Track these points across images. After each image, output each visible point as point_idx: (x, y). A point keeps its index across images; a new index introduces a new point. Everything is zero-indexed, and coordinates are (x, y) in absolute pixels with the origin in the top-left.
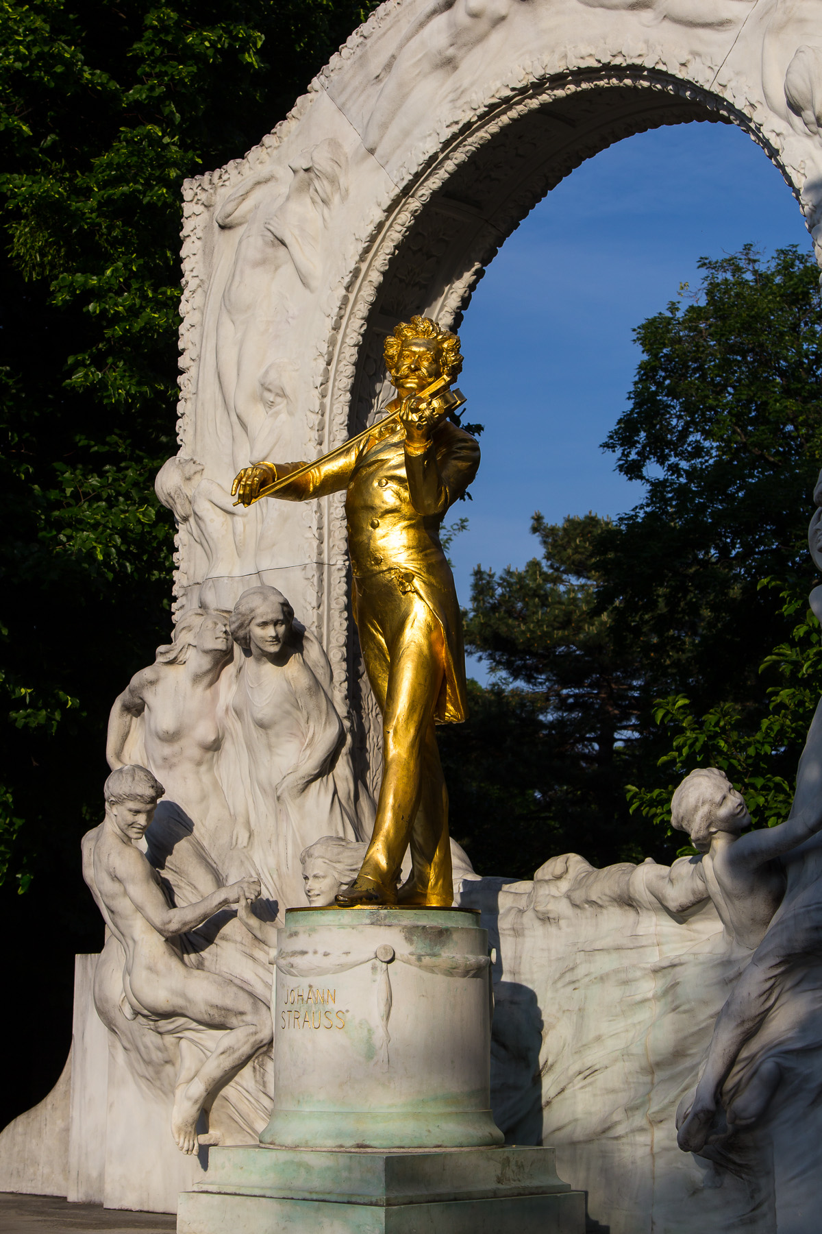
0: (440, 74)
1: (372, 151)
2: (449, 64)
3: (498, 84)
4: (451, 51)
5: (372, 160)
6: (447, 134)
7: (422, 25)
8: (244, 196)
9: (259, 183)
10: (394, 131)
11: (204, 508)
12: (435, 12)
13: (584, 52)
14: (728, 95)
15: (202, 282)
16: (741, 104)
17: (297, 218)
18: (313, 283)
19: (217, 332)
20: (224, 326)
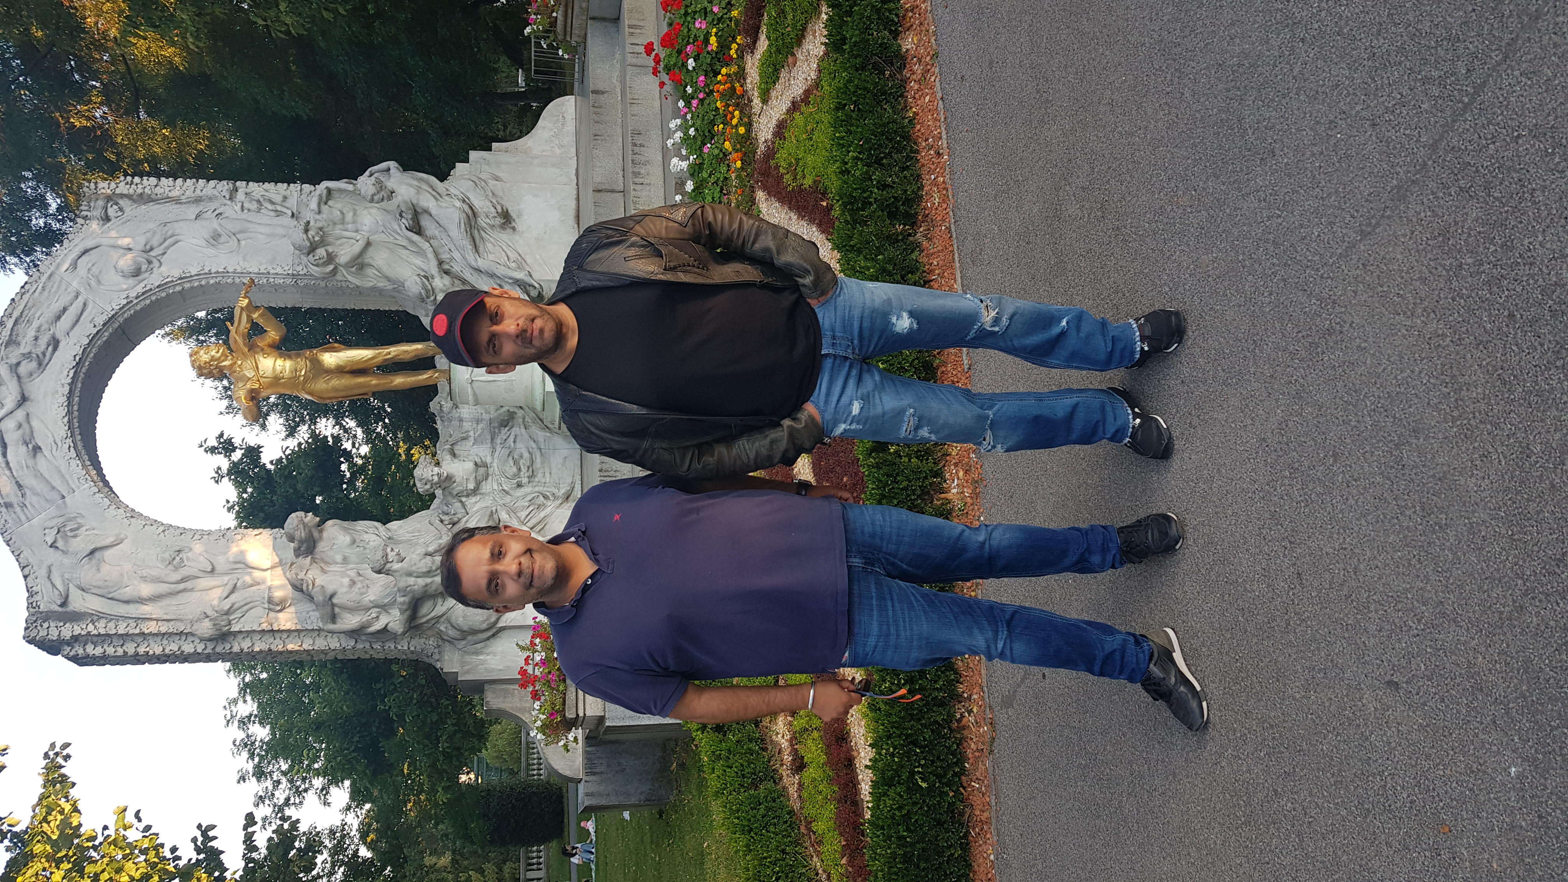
0: (39, 455)
1: (63, 497)
2: (37, 449)
3: (60, 423)
4: (30, 446)
5: (68, 498)
6: (73, 453)
7: (7, 463)
8: (54, 586)
9: (49, 577)
13: (66, 373)
14: (118, 307)
15: (93, 622)
16: (125, 302)
17: (81, 544)
18: (122, 536)
19: (127, 602)
20: (127, 592)
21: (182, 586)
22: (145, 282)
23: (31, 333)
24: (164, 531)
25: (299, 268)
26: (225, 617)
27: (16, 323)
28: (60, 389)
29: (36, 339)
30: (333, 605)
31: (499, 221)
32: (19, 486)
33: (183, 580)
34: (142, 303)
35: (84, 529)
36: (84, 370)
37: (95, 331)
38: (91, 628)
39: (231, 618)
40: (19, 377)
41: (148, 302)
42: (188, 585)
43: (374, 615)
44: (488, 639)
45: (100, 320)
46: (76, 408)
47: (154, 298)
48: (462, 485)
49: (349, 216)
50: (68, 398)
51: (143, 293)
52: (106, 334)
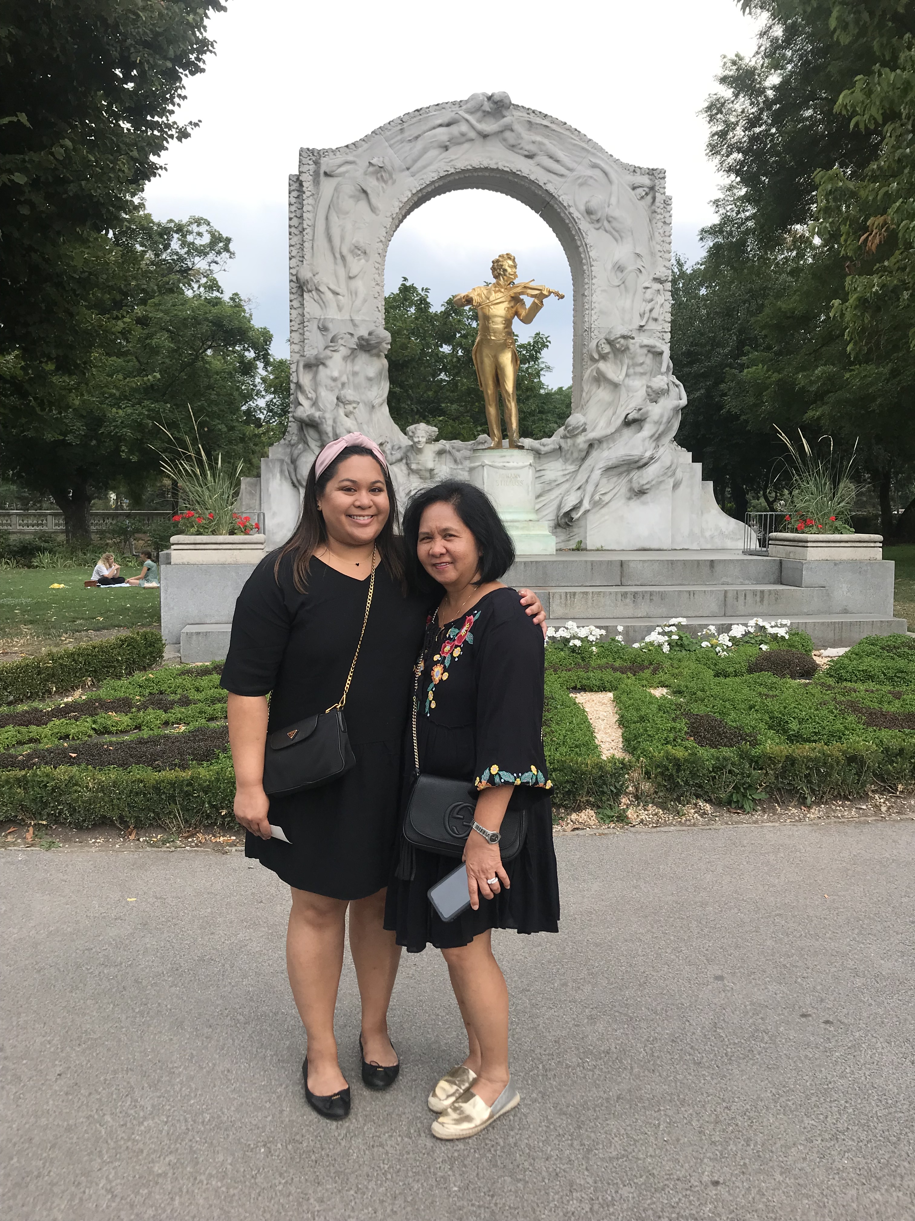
0: (441, 150)
1: (408, 169)
2: (446, 148)
4: (448, 143)
5: (407, 172)
6: (443, 174)
7: (434, 128)
8: (340, 166)
9: (347, 162)
10: (419, 164)
11: (323, 288)
12: (441, 125)
13: (507, 165)
14: (560, 199)
15: (313, 195)
16: (565, 204)
17: (371, 184)
18: (378, 212)
19: (327, 218)
20: (334, 218)
21: (338, 256)
22: (582, 219)
23: (538, 138)
24: (381, 241)
25: (596, 332)
26: (314, 288)
27: (546, 126)
28: (494, 161)
29: (533, 142)
30: (318, 366)
31: (636, 487)
32: (417, 138)
33: (343, 258)
34: (565, 218)
35: (384, 185)
36: (510, 178)
37: (541, 184)
38: (308, 194)
39: (314, 292)
40: (502, 132)
41: (567, 221)
42: (339, 260)
43: (310, 395)
44: (292, 480)
45: (550, 188)
46: (480, 174)
47: (570, 225)
48: (415, 459)
49: (639, 369)
50: (486, 168)
51: (573, 218)
52: (540, 193)
